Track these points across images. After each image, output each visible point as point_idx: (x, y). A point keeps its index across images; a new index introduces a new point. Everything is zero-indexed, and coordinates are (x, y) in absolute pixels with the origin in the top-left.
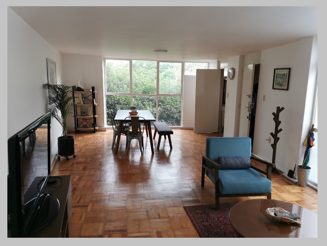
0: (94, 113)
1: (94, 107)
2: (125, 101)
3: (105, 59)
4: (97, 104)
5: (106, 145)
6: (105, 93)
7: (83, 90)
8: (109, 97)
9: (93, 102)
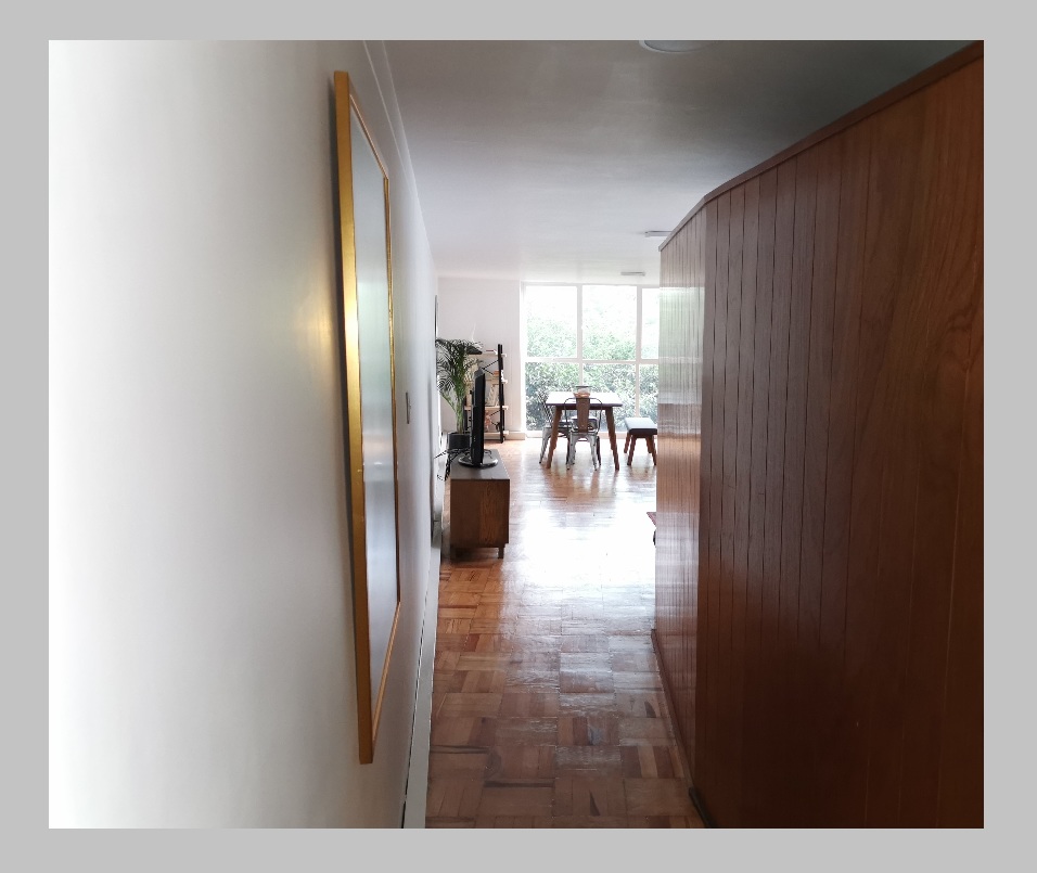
0: (502, 402)
1: (501, 386)
2: (566, 378)
3: (524, 284)
4: (506, 381)
5: (523, 459)
6: (525, 359)
7: (480, 353)
8: (531, 366)
9: (500, 377)
